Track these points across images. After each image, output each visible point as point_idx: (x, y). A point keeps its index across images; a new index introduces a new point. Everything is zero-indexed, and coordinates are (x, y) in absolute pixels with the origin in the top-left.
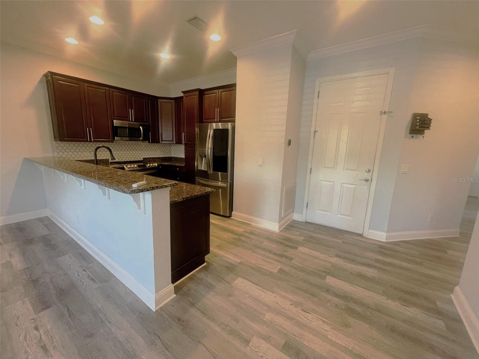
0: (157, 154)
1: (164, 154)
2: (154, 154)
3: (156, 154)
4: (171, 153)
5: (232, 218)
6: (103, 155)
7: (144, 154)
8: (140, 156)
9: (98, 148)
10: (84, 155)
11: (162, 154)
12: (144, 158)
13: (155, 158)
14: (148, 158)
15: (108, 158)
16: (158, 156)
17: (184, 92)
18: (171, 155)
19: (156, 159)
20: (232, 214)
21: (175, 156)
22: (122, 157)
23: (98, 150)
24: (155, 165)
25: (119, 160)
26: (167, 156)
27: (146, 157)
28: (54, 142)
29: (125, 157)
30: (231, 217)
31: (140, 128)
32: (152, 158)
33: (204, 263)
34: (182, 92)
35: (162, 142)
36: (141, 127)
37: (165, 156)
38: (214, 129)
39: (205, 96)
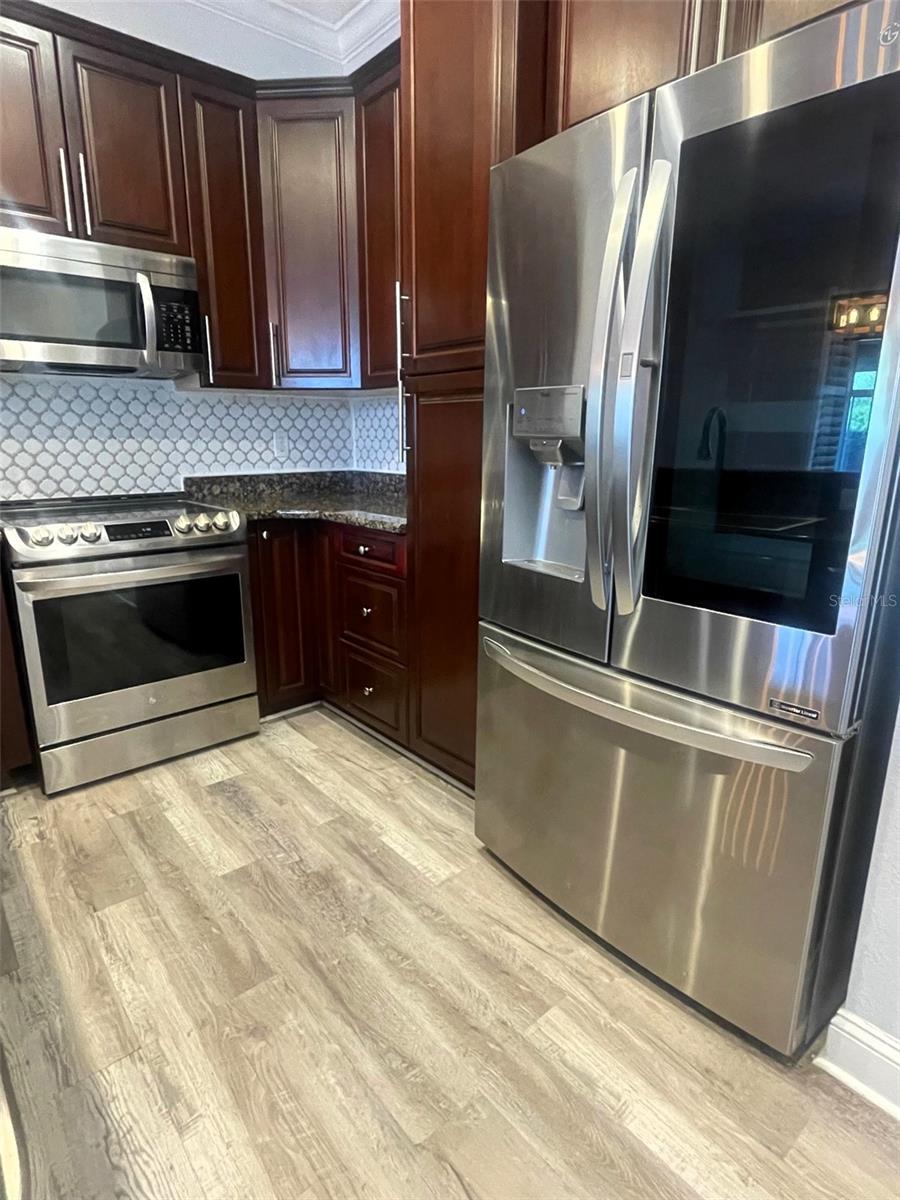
0: (267, 455)
1: (308, 454)
2: (253, 457)
3: (260, 459)
4: (344, 454)
7: (192, 457)
8: (168, 469)
11: (295, 454)
12: (189, 482)
13: (258, 476)
14: (213, 480)
16: (274, 469)
18: (345, 461)
19: (262, 486)
21: (370, 468)
22: (57, 472)
24: (227, 526)
25: (38, 490)
26: (327, 468)
27: (201, 472)
29: (77, 472)
32: (240, 478)
35: (288, 382)
37: (314, 468)
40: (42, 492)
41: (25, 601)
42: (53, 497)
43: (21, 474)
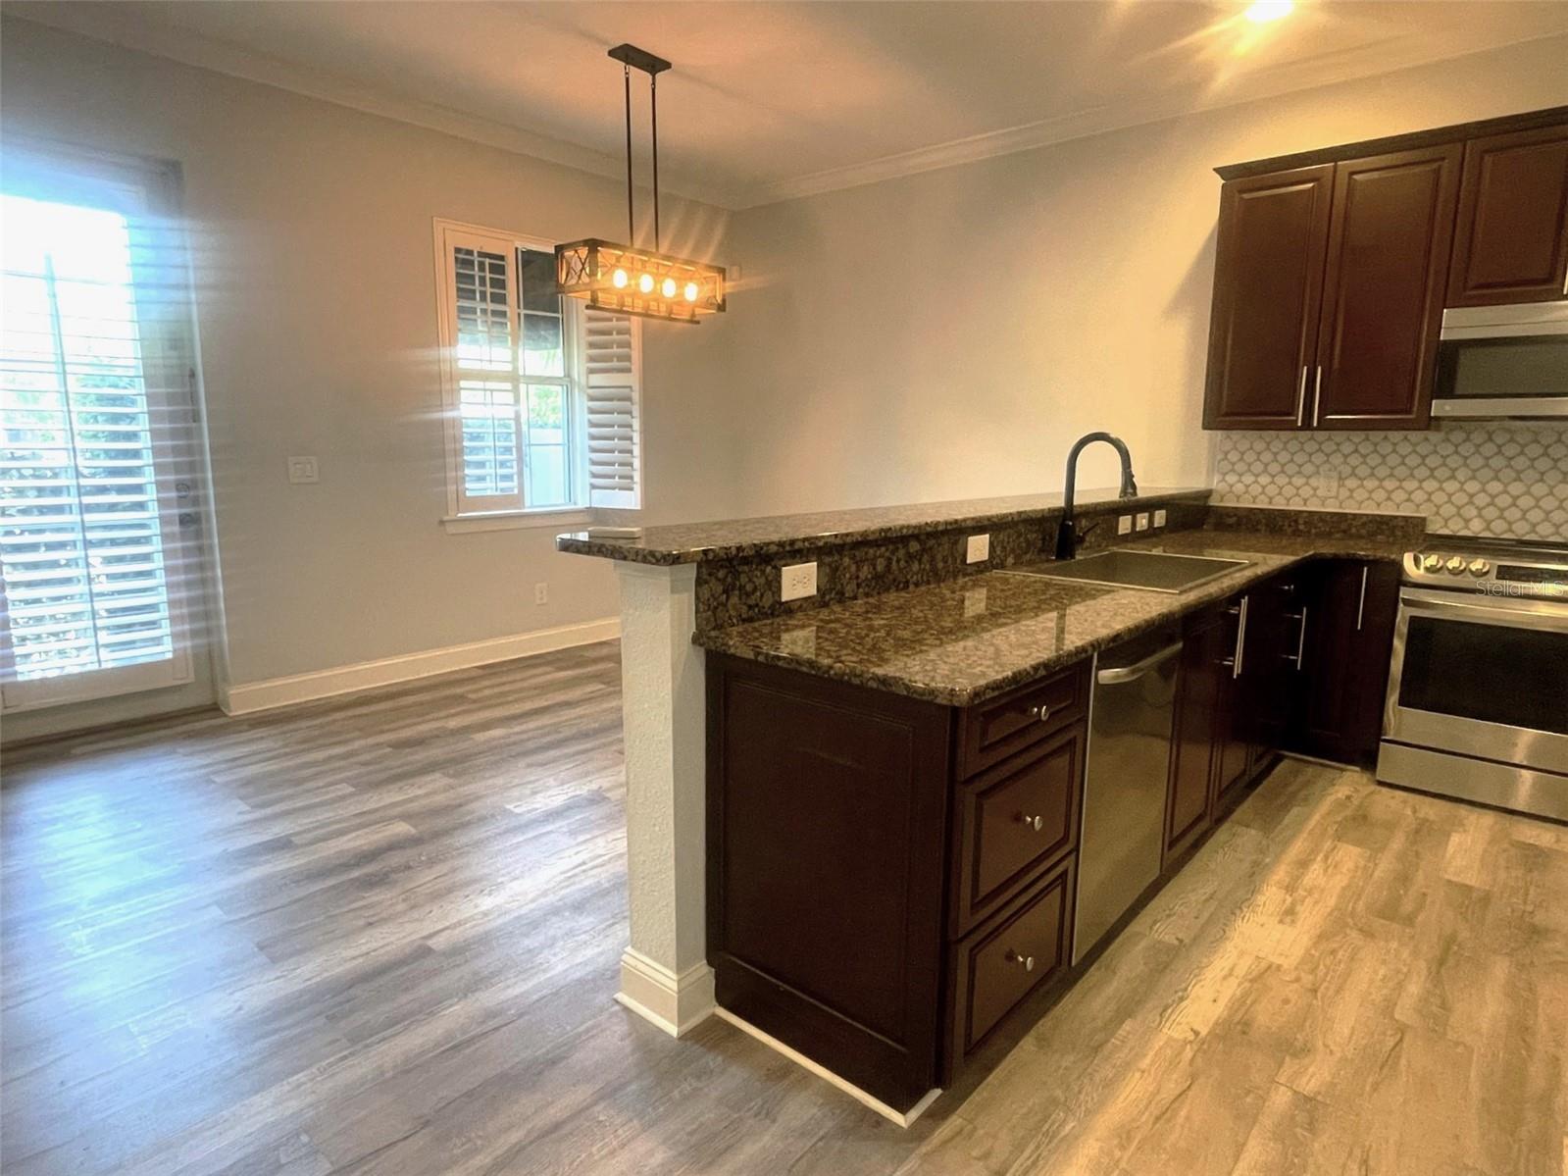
6: (1361, 494)
10: (1315, 489)
15: (1423, 515)
25: (1488, 528)
40: (1491, 531)
41: (1404, 614)
42: (1502, 537)
43: (1474, 512)
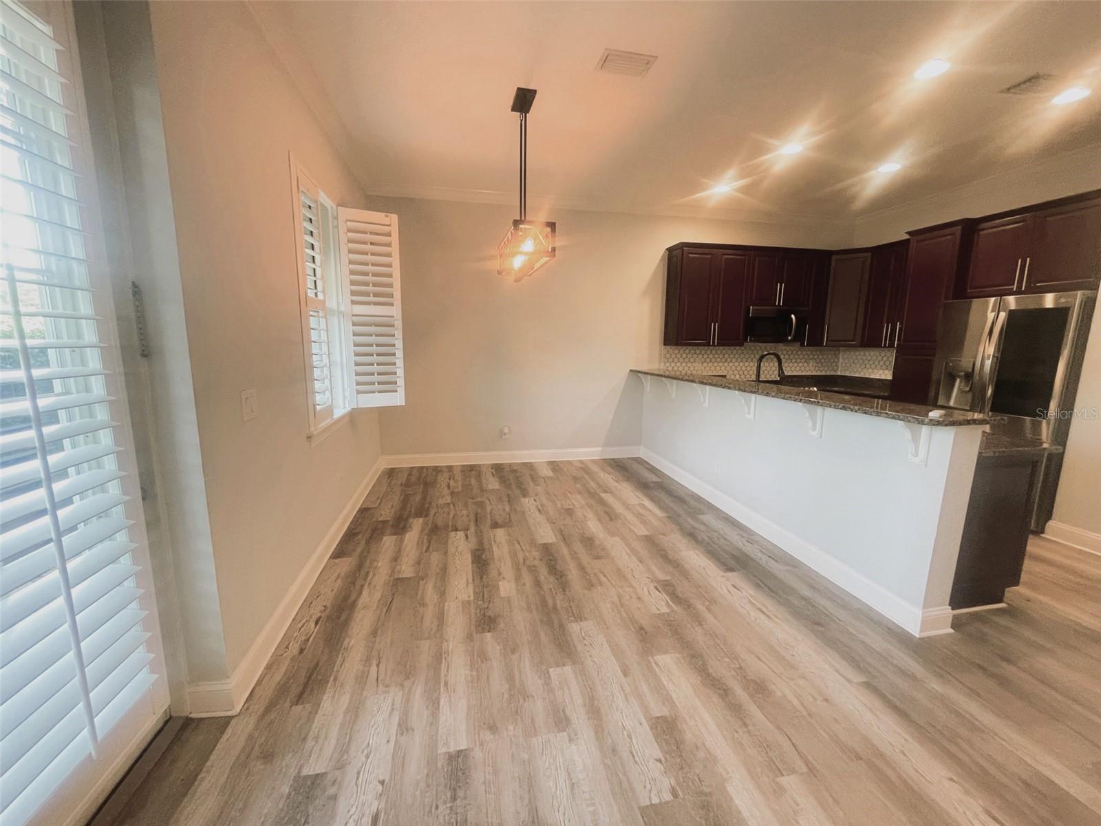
0: (807, 368)
2: (803, 368)
3: (805, 370)
5: (1044, 538)
9: (762, 357)
16: (809, 373)
17: (909, 233)
20: (1047, 525)
21: (847, 374)
23: (764, 360)
26: (828, 373)
28: (663, 347)
30: (1042, 535)
31: (792, 319)
33: (1001, 601)
34: (906, 233)
35: (828, 344)
36: (793, 316)
37: (823, 373)
38: (1010, 310)
39: (982, 233)
